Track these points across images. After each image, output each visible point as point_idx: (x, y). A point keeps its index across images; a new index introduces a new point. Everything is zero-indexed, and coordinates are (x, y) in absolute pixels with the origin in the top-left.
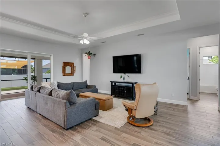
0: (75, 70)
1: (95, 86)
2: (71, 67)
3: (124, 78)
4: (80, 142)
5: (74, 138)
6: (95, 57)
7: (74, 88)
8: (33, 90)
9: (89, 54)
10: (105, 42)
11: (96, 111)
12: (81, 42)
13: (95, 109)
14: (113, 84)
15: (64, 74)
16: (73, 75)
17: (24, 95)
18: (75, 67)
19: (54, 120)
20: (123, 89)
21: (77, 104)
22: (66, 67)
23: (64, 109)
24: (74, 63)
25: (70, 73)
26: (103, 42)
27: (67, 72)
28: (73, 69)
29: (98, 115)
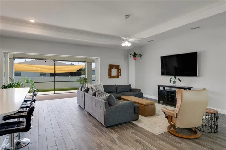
0: (120, 73)
1: (140, 90)
2: (116, 69)
3: (174, 82)
4: (116, 139)
5: (112, 135)
7: (117, 91)
8: (82, 91)
9: (135, 55)
10: (152, 41)
11: (135, 114)
14: (161, 88)
15: (110, 76)
16: (119, 78)
18: (120, 69)
19: (97, 118)
20: (172, 94)
22: (112, 69)
23: (104, 108)
24: (118, 66)
25: (116, 75)
26: (151, 41)
27: (113, 75)
28: (119, 71)
29: (137, 120)
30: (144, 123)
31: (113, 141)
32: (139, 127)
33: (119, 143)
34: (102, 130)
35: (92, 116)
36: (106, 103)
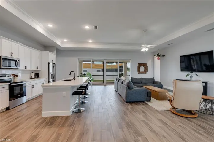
0: (147, 69)
1: (160, 83)
2: (144, 67)
3: (191, 77)
4: (130, 108)
5: (128, 106)
6: (165, 57)
7: (142, 82)
11: (148, 97)
12: (142, 50)
13: (147, 96)
15: (139, 72)
16: (146, 73)
17: (114, 84)
18: (147, 67)
21: (133, 89)
22: (140, 67)
23: (126, 91)
24: (146, 64)
25: (144, 71)
26: (170, 44)
27: (141, 71)
28: (146, 68)
29: (150, 101)
30: (154, 104)
31: (127, 109)
32: (149, 105)
33: (131, 110)
34: (123, 103)
35: (121, 96)
36: (126, 87)
